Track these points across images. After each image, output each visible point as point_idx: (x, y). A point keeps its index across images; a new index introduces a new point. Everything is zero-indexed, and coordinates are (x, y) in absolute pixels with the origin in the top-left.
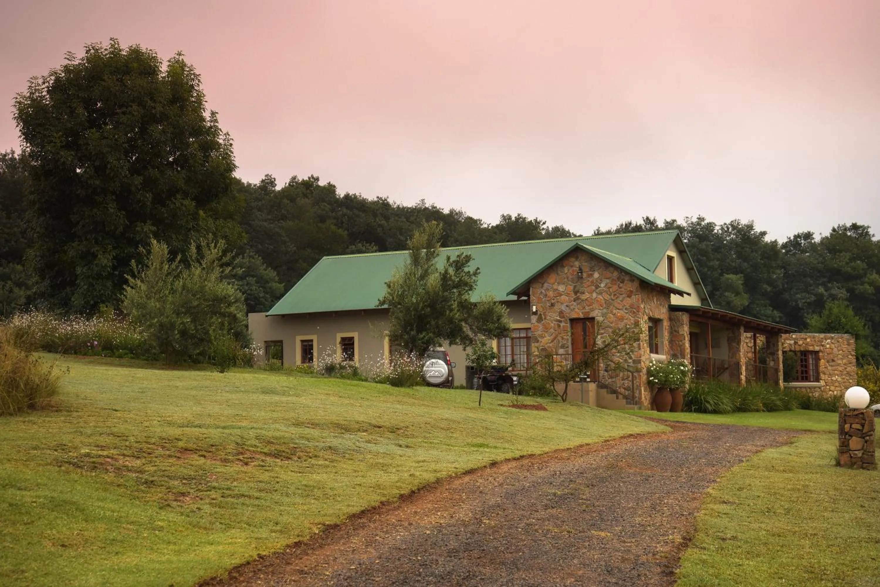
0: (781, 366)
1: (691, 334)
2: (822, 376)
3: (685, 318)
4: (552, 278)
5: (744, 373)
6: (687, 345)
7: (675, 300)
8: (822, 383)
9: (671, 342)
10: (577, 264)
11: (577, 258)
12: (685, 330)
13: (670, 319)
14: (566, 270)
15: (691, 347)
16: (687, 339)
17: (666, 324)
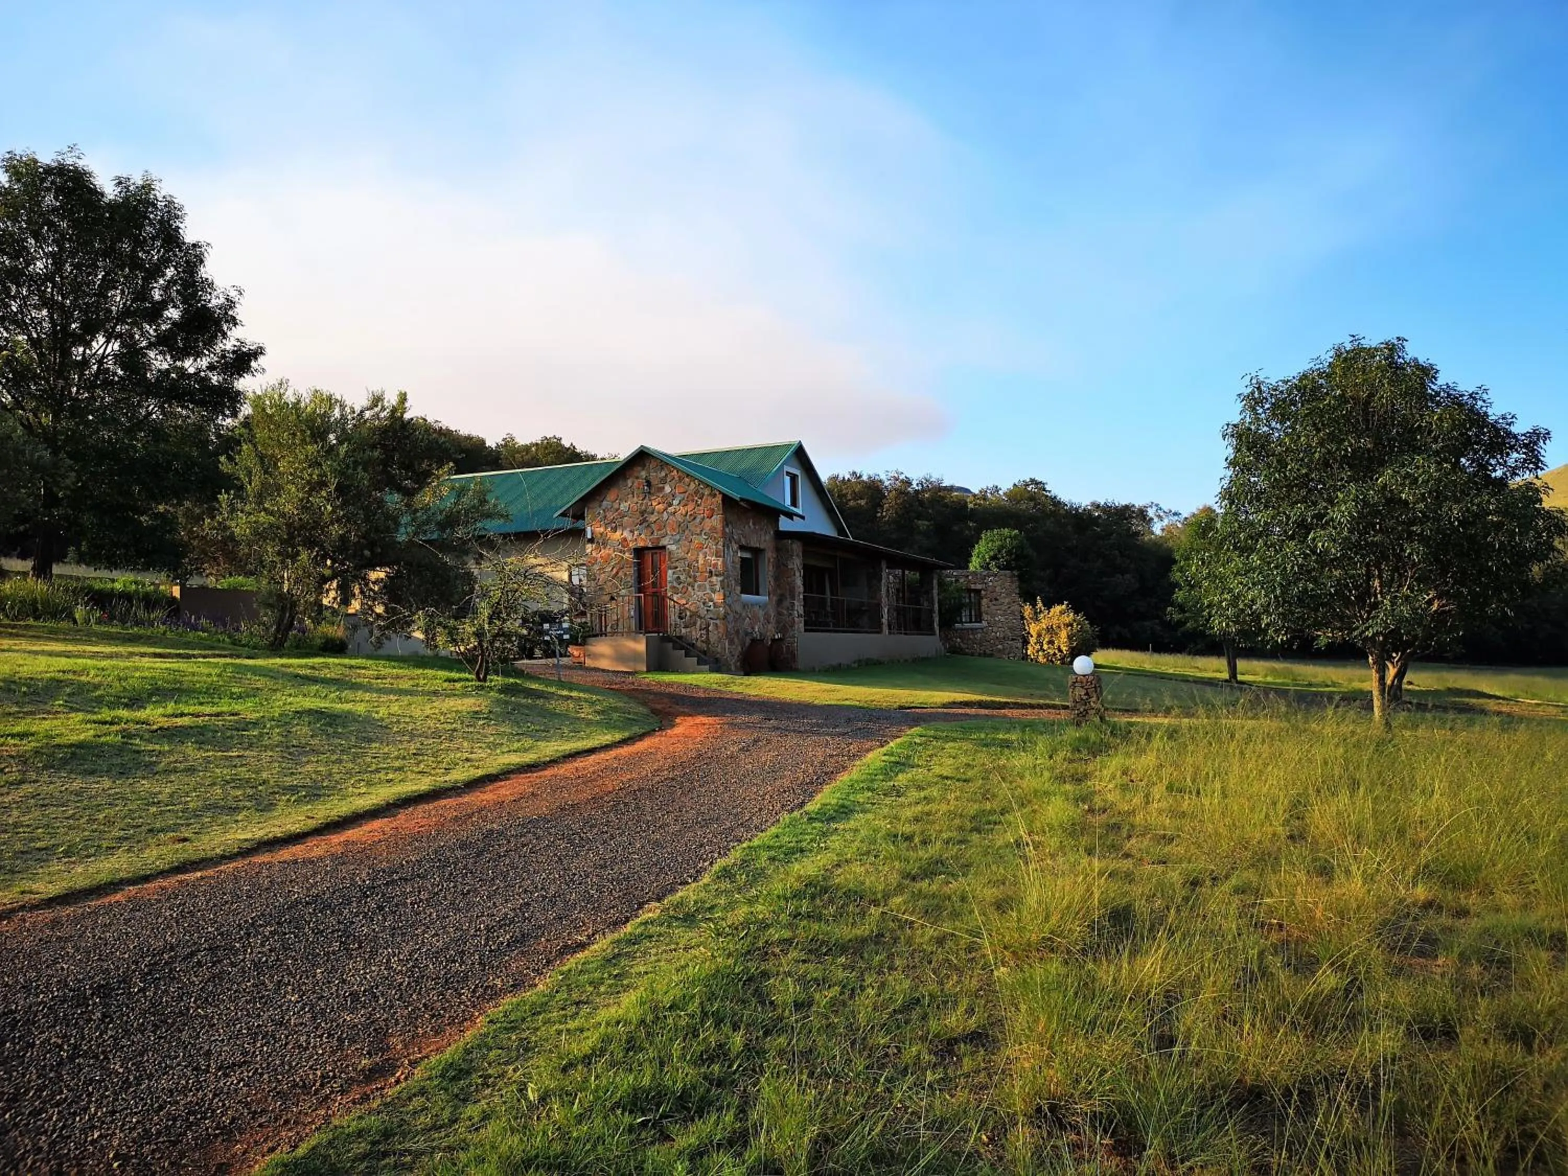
0: (936, 606)
1: (805, 567)
2: (985, 616)
3: (797, 547)
4: (611, 495)
5: (885, 616)
6: (799, 582)
7: (785, 524)
8: (984, 624)
9: (777, 579)
10: (643, 474)
11: (644, 466)
12: (796, 563)
13: (777, 549)
14: (629, 483)
15: (804, 585)
16: (797, 574)
17: (770, 555)
